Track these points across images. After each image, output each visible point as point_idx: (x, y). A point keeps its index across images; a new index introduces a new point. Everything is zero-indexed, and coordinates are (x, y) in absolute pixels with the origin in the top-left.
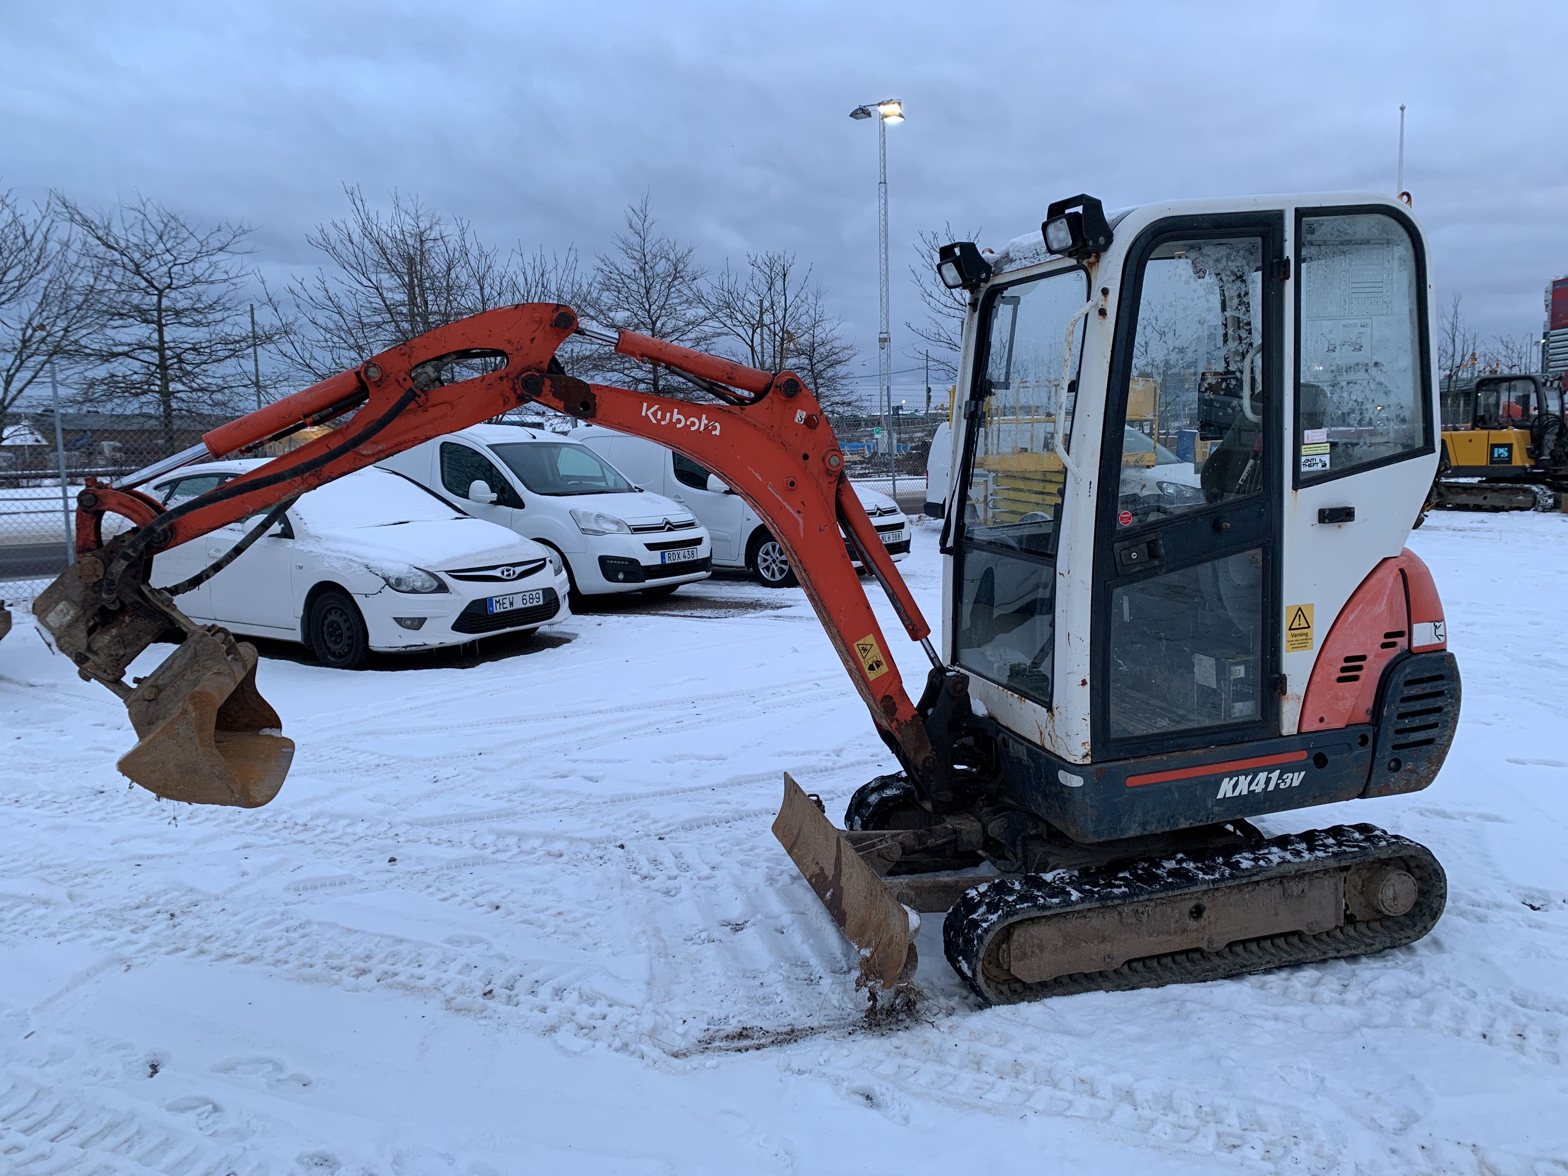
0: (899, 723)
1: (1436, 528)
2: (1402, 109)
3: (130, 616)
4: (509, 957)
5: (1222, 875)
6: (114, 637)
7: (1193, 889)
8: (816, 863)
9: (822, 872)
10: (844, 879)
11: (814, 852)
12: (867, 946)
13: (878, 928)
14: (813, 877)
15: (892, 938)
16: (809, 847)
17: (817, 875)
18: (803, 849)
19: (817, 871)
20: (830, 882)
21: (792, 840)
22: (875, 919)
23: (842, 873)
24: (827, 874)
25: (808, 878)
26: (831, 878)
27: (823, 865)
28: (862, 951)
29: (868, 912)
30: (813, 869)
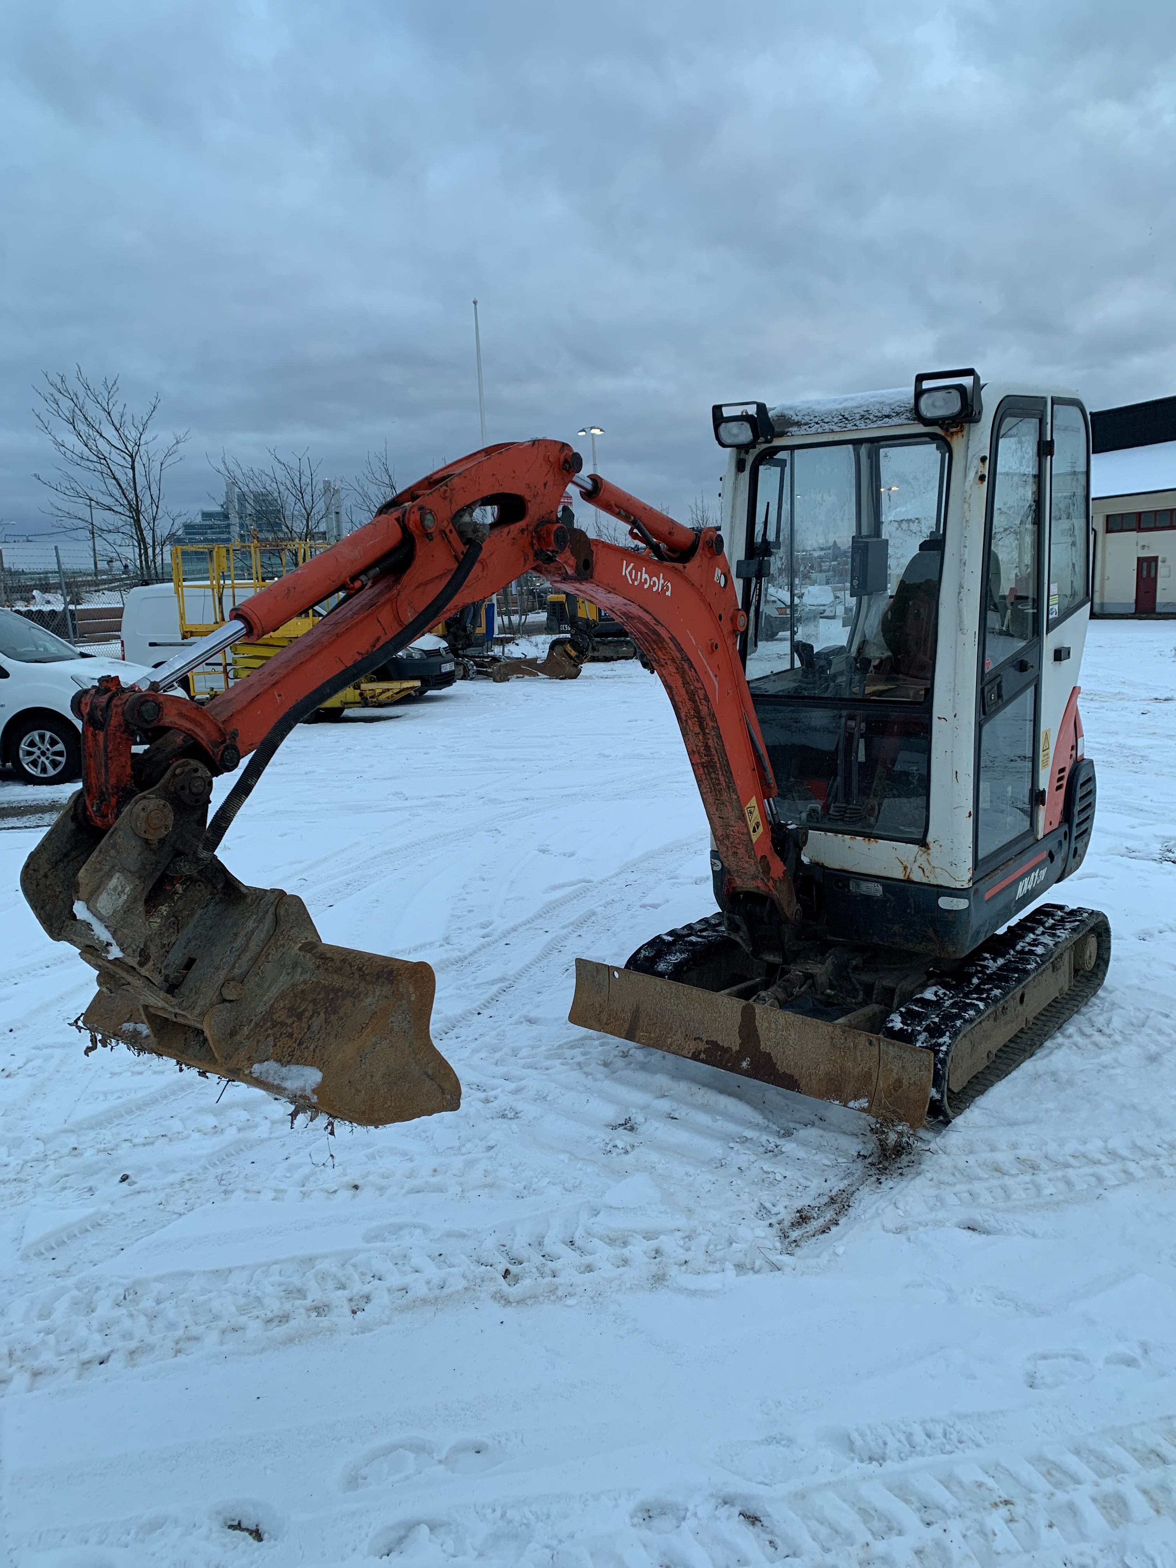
0: (775, 882)
1: (590, 678)
2: (475, 303)
3: (182, 884)
4: (465, 1231)
5: (1037, 962)
6: (167, 918)
7: (1030, 978)
8: (695, 1039)
9: (714, 1045)
10: (768, 1044)
11: (683, 1029)
12: (856, 1098)
13: (866, 1077)
14: (700, 1053)
15: (899, 1081)
16: (670, 1026)
17: (706, 1049)
18: (657, 1030)
19: (702, 1046)
20: (738, 1052)
21: (626, 1026)
22: (856, 1070)
23: (761, 1038)
24: (726, 1045)
25: (690, 1055)
26: (738, 1048)
27: (712, 1039)
28: (851, 1104)
29: (838, 1066)
30: (692, 1046)
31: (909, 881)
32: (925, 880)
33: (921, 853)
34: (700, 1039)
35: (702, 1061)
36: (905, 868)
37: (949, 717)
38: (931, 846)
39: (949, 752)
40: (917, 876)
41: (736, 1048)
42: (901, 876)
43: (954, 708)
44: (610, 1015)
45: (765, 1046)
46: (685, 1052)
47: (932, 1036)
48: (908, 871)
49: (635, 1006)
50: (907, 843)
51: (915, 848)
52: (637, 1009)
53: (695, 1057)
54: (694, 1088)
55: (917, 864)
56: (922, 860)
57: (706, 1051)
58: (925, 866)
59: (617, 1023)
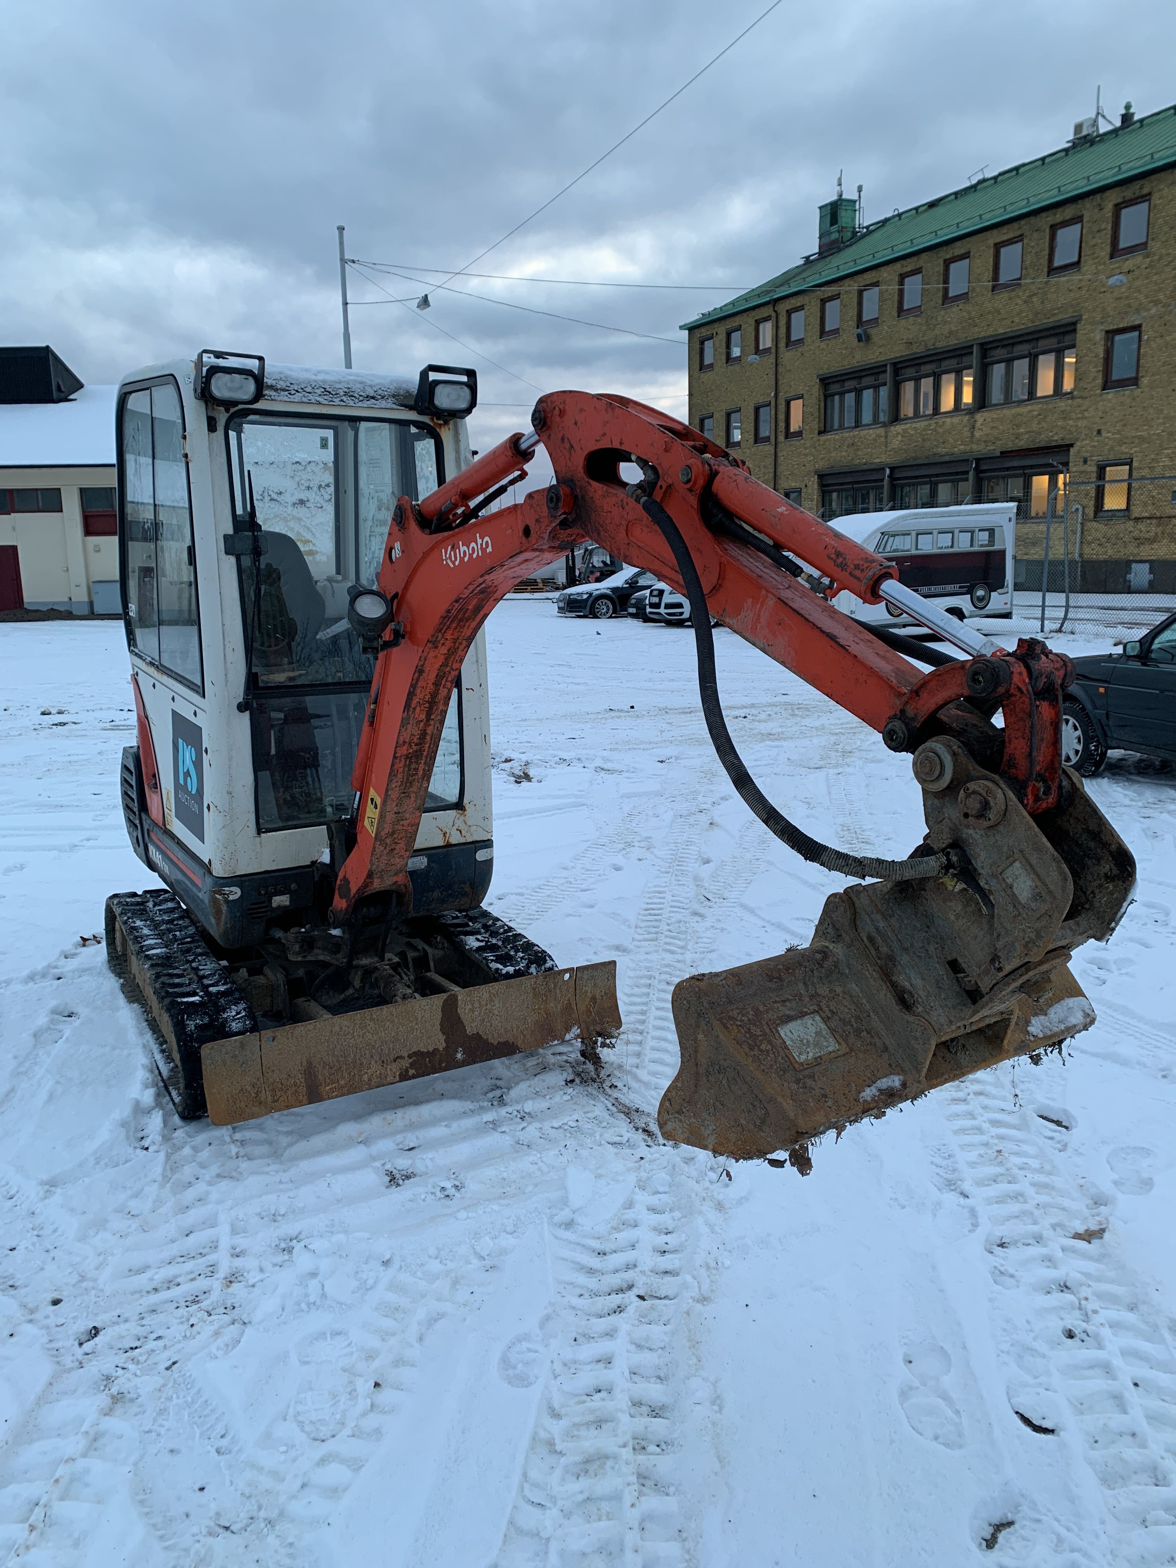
8: (395, 1060)
9: (418, 1055)
10: (473, 1025)
11: (376, 1057)
12: (568, 1030)
13: (568, 1008)
14: (407, 1071)
15: (594, 998)
16: (358, 1062)
17: (411, 1064)
18: (346, 1075)
19: (406, 1063)
20: (445, 1049)
21: (303, 1090)
22: (559, 1007)
23: (465, 1023)
24: (431, 1050)
25: (398, 1078)
26: (444, 1045)
27: (415, 1049)
28: (567, 1037)
29: (542, 1012)
30: (395, 1069)
31: (449, 845)
32: (463, 840)
33: (458, 816)
34: (401, 1057)
35: (414, 1077)
36: (445, 834)
37: (476, 687)
38: (467, 808)
39: (478, 719)
40: (455, 839)
41: (442, 1045)
42: (441, 843)
43: (479, 678)
44: (273, 1090)
45: (471, 1029)
46: (390, 1079)
47: (539, 965)
48: (448, 836)
49: (305, 1063)
50: (444, 810)
51: (452, 813)
52: (310, 1063)
53: (404, 1077)
54: (389, 1115)
55: (456, 827)
56: (459, 823)
57: (412, 1065)
58: (462, 827)
59: (289, 1093)
